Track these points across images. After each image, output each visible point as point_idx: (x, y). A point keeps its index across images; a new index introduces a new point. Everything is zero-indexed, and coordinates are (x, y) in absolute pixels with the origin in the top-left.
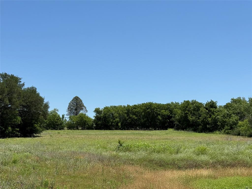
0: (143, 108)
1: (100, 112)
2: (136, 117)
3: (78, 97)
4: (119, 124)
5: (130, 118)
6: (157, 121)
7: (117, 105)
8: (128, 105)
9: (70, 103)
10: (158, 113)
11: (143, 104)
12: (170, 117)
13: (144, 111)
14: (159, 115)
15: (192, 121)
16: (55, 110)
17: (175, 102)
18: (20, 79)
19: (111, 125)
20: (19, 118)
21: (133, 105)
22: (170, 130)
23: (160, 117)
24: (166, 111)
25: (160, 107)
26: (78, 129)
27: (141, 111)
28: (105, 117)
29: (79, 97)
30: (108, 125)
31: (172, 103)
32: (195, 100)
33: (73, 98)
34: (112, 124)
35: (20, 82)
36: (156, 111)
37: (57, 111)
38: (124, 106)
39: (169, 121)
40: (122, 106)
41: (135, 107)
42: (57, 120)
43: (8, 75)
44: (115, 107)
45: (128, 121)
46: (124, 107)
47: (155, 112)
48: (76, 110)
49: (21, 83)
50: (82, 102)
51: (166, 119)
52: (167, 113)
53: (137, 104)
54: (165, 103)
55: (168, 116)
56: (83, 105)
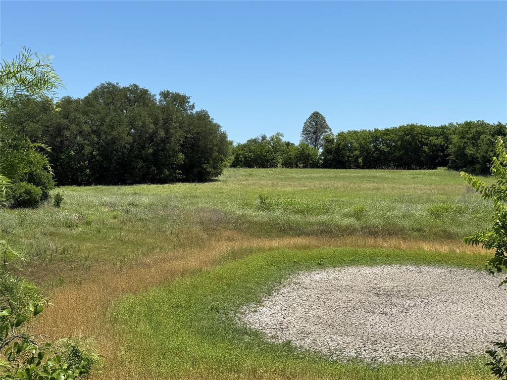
0: (400, 134)
1: (330, 141)
2: (387, 147)
3: (318, 113)
4: (360, 160)
5: (377, 149)
6: (422, 155)
7: (358, 129)
8: (375, 130)
9: (306, 123)
10: (424, 143)
11: (400, 127)
12: (443, 149)
13: (402, 138)
14: (426, 144)
15: (470, 156)
16: (278, 134)
17: (457, 123)
18: (189, 98)
19: (348, 161)
20: (181, 156)
21: (384, 129)
22: (441, 170)
23: (426, 148)
24: (439, 137)
25: (427, 131)
26: (297, 167)
27: (396, 139)
28: (338, 149)
29: (321, 113)
30: (343, 160)
31: (451, 125)
32: (483, 121)
33: (310, 114)
34: (348, 159)
35: (189, 102)
36: (420, 139)
37: (282, 136)
38: (369, 131)
39: (442, 154)
40: (366, 131)
41: (387, 132)
42: (266, 152)
43: (171, 93)
44: (355, 132)
45: (374, 155)
46: (370, 133)
47: (418, 140)
48: (315, 133)
49: (189, 104)
50: (324, 120)
51: (437, 151)
52: (440, 141)
53: (390, 128)
54: (438, 125)
55: (441, 146)
56: (327, 125)
